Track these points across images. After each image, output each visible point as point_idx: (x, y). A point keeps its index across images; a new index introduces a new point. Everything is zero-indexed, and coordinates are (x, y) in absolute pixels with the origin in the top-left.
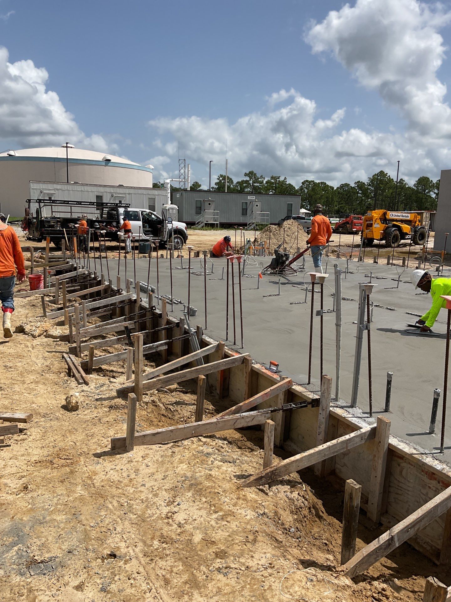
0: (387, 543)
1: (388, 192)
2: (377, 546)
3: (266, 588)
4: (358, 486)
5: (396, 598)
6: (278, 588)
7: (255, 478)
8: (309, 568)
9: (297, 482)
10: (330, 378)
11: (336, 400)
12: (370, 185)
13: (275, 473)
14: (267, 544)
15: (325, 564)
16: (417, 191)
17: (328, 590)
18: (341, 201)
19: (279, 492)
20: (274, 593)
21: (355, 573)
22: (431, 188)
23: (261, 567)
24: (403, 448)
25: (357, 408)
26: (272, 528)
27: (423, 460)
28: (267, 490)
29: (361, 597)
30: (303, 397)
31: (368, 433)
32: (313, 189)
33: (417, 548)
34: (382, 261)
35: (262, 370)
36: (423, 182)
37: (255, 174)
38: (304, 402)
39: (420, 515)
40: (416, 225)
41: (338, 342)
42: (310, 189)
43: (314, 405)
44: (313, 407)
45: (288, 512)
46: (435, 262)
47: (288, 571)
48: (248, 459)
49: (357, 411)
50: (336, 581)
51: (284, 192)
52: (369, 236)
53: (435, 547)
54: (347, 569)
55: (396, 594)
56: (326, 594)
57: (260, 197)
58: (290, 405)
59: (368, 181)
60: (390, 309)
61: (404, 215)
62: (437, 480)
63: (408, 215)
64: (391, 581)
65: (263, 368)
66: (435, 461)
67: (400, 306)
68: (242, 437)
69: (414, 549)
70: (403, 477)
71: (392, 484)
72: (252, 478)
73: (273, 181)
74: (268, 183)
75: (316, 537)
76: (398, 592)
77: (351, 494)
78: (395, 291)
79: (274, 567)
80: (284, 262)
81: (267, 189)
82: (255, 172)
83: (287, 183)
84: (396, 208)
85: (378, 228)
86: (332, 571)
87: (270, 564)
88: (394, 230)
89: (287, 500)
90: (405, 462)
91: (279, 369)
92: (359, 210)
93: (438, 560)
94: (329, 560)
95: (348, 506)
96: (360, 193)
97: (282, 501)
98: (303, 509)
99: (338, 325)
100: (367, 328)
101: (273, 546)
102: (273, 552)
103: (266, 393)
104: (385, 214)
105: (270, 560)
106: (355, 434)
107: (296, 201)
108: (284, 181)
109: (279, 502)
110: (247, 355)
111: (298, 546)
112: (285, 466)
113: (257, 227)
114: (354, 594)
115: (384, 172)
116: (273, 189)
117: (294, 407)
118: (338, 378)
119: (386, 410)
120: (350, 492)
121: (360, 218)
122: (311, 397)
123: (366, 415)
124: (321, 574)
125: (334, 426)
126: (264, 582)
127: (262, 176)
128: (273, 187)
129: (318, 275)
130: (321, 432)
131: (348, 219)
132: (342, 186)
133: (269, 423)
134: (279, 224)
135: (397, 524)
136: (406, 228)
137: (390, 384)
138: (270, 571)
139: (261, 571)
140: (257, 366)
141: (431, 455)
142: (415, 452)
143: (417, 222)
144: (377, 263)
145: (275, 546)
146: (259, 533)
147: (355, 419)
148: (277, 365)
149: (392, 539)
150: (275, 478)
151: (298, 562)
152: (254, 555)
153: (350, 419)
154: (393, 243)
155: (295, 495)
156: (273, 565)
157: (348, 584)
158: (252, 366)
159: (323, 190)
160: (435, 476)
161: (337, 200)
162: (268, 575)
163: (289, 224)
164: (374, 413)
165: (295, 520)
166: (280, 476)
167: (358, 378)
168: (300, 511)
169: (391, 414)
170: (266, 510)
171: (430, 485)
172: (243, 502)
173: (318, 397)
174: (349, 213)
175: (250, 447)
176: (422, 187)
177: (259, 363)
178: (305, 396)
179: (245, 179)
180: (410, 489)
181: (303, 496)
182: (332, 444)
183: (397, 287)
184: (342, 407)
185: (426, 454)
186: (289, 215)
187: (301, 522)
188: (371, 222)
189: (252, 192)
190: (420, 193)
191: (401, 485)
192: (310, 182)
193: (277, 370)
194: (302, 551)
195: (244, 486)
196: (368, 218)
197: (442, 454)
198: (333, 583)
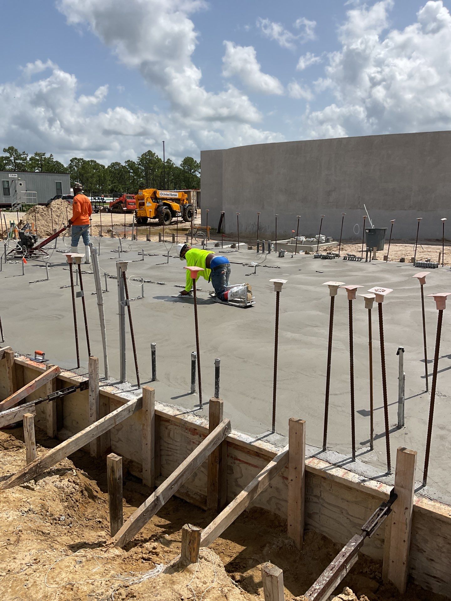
0: (153, 504)
1: (158, 172)
2: (144, 510)
3: (30, 586)
4: (119, 458)
5: (166, 552)
6: (43, 581)
7: (17, 476)
8: (78, 551)
9: (67, 469)
10: (96, 359)
11: (106, 378)
12: (140, 164)
13: (40, 466)
14: (32, 541)
15: (96, 542)
16: (184, 171)
17: (97, 566)
18: (114, 180)
19: (46, 484)
20: (39, 588)
21: (125, 541)
22: (196, 167)
23: (25, 565)
24: (168, 412)
25: (127, 382)
26: (39, 522)
27: (185, 419)
28: (33, 486)
29: (132, 562)
30: (72, 382)
31: (135, 405)
32: (83, 167)
33: (188, 501)
34: (155, 239)
35: (26, 362)
36: (188, 161)
37: (16, 150)
38: (72, 387)
39: (182, 470)
40: (185, 203)
41: (102, 321)
42: (80, 167)
43: (83, 388)
44: (81, 390)
45: (57, 501)
46: (200, 236)
47: (55, 560)
48: (12, 459)
49: (127, 385)
50: (106, 555)
51: (52, 170)
52: (143, 215)
53: (203, 495)
54: (116, 540)
55: (166, 549)
56: (94, 570)
57: (23, 175)
58: (56, 393)
59: (138, 161)
60: (161, 284)
61: (173, 193)
62: (199, 434)
63: (176, 194)
64: (162, 538)
65: (28, 359)
66: (196, 417)
67: (169, 280)
68: (10, 437)
69: (186, 502)
70: (171, 438)
71: (162, 448)
72: (14, 478)
73: (38, 158)
74: (32, 160)
75: (89, 518)
76: (168, 547)
77: (113, 467)
78: (166, 267)
79: (39, 561)
80: (32, 244)
81: (32, 167)
82: (15, 148)
83: (54, 160)
84: (166, 186)
85: (150, 206)
86: (103, 546)
87: (35, 560)
88: (165, 208)
89: (57, 490)
90: (172, 424)
91: (46, 357)
92: (133, 189)
93: (206, 506)
94: (101, 536)
95: (112, 479)
96: (131, 172)
97: (51, 493)
98: (75, 494)
99: (100, 305)
100: (127, 304)
101: (39, 541)
102: (39, 547)
103: (31, 386)
104: (155, 193)
105: (35, 556)
106: (122, 408)
107: (65, 180)
108: (50, 158)
109: (47, 494)
110: (7, 349)
111: (68, 532)
112: (50, 456)
113: (24, 208)
114: (124, 561)
115: (152, 152)
116: (39, 167)
117: (61, 395)
118: (105, 357)
119: (154, 379)
120: (111, 465)
121: (133, 197)
122: (80, 381)
123: (135, 388)
124: (90, 553)
125: (105, 405)
126: (28, 581)
127: (24, 152)
128: (39, 164)
129: (74, 255)
130: (93, 413)
131: (122, 198)
132: (114, 165)
133: (26, 417)
134: (47, 205)
135: (161, 484)
136: (176, 206)
137: (155, 354)
138: (34, 567)
139: (25, 570)
140: (20, 359)
141: (192, 413)
142: (178, 413)
143: (185, 200)
144: (150, 240)
145: (41, 540)
146: (23, 532)
147: (124, 393)
148: (43, 355)
149: (157, 499)
150: (41, 471)
151: (67, 548)
152: (16, 556)
153: (119, 395)
154: (166, 221)
155: (65, 482)
156: (38, 560)
157: (118, 554)
158: (15, 360)
159: (94, 169)
160: (197, 431)
161: (109, 179)
162: (33, 572)
163: (58, 204)
164: (142, 384)
165: (65, 507)
166: (46, 468)
167: (125, 354)
168: (71, 497)
169: (158, 382)
170: (32, 507)
171: (193, 441)
172: (4, 505)
173: (87, 379)
174: (123, 192)
175: (19, 445)
176: (188, 167)
177: (23, 355)
178: (74, 380)
179: (4, 156)
180: (177, 448)
181: (74, 482)
182: (99, 423)
183: (168, 263)
184: (112, 385)
185: (188, 413)
186: (60, 194)
187: (73, 507)
188: (143, 201)
189: (15, 170)
190: (186, 172)
191: (170, 446)
192: (79, 160)
193: (43, 359)
194: (72, 536)
195: (6, 488)
196: (140, 197)
197: (201, 410)
198: (102, 558)
